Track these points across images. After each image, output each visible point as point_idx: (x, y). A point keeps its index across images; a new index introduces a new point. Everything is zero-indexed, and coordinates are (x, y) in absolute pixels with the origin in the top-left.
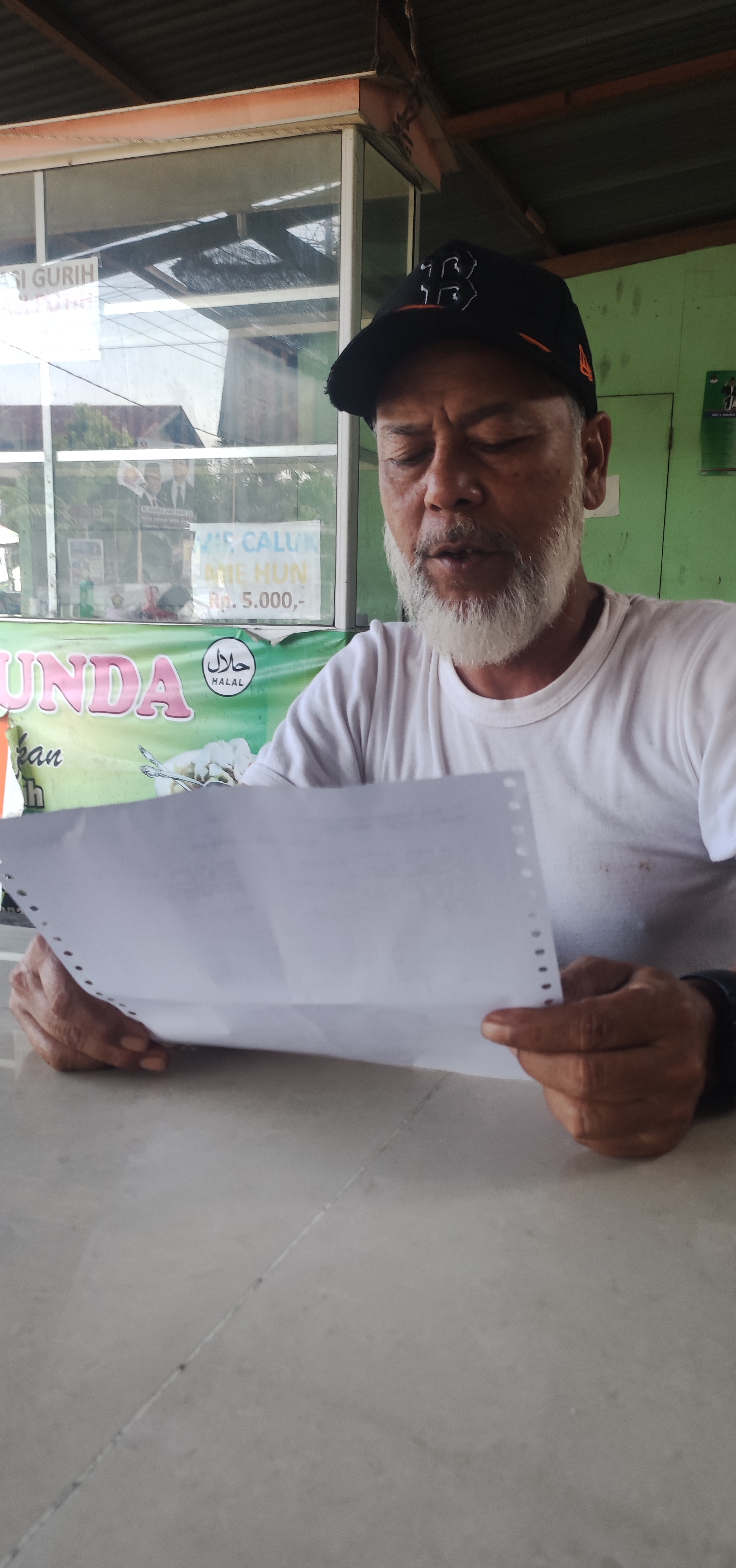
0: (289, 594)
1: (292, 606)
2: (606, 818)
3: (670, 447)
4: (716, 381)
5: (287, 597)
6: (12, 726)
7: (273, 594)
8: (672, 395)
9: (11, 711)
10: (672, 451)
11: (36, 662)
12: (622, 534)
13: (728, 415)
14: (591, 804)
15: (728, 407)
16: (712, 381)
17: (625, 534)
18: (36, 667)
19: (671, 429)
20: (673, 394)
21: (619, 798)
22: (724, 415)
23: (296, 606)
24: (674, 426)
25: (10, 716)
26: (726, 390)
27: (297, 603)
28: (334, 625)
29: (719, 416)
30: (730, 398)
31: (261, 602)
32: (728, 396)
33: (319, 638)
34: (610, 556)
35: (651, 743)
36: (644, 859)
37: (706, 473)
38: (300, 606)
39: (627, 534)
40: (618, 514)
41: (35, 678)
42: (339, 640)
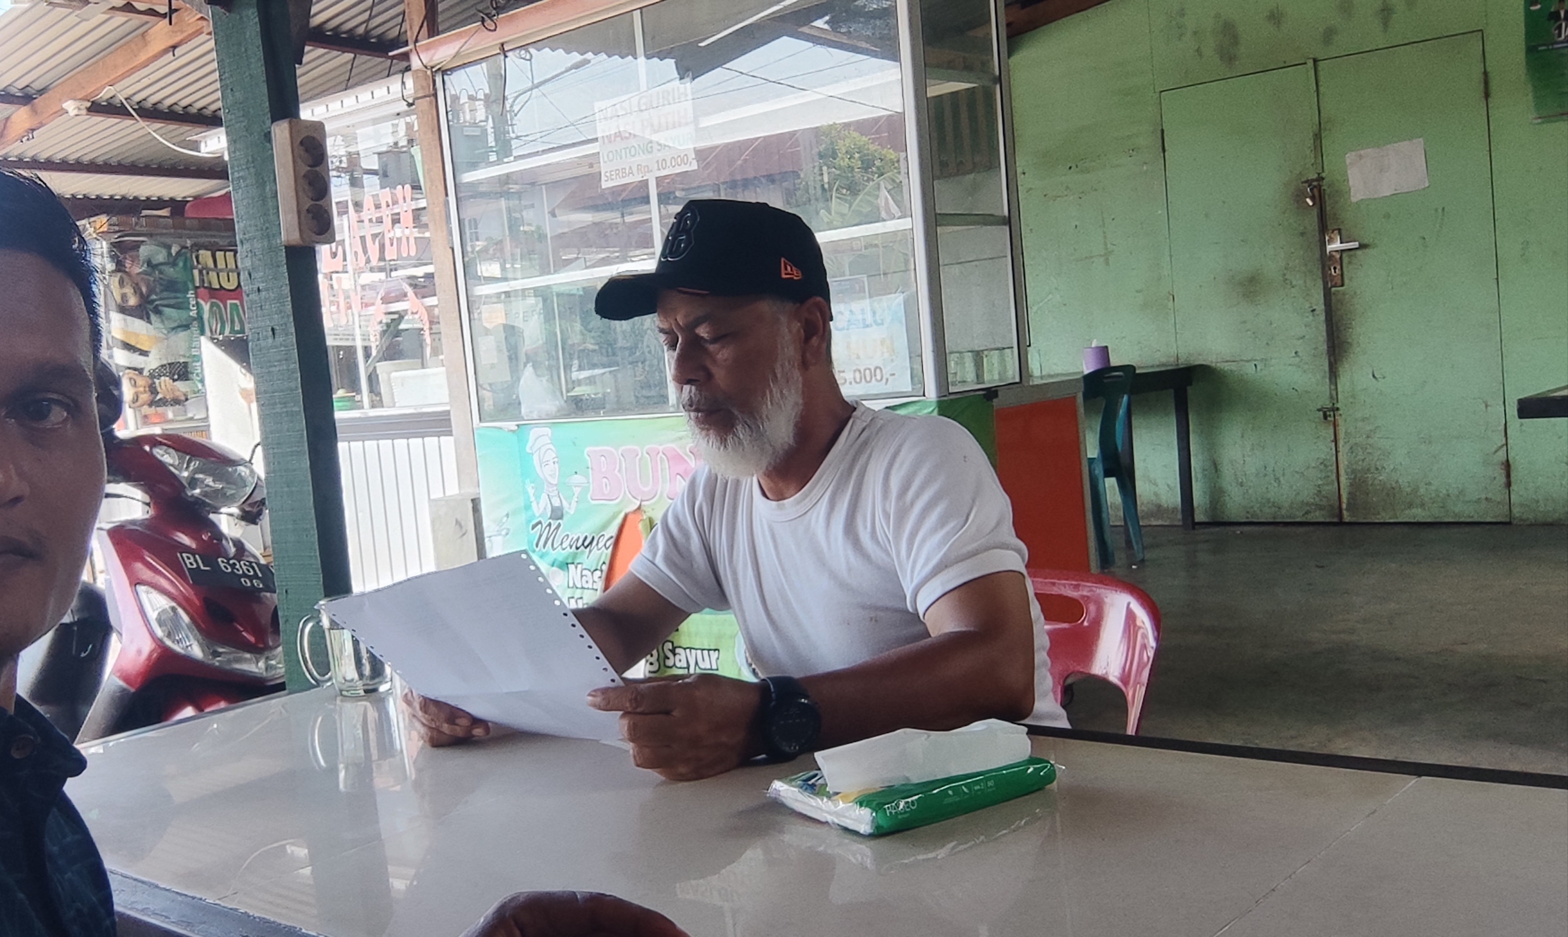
0: (880, 369)
1: (884, 380)
2: (843, 585)
3: (1487, 95)
4: (1539, 7)
5: (878, 371)
6: (645, 517)
7: (865, 370)
8: (1480, 33)
9: (643, 503)
10: (1490, 100)
11: (661, 454)
12: (1436, 210)
13: (1560, 45)
14: (833, 575)
15: (1560, 35)
16: (1533, 8)
17: (1440, 210)
18: (662, 460)
19: (1486, 73)
20: (1481, 30)
21: (849, 570)
22: (1556, 46)
23: (887, 380)
24: (1489, 69)
25: (643, 508)
26: (1555, 16)
27: (888, 376)
28: (924, 395)
29: (1548, 50)
30: (1561, 25)
31: (855, 379)
32: (1558, 23)
33: (910, 410)
34: (1424, 238)
35: (866, 528)
36: (873, 615)
37: (1539, 121)
38: (891, 379)
39: (1443, 209)
40: (1427, 185)
41: (662, 470)
42: (931, 409)
